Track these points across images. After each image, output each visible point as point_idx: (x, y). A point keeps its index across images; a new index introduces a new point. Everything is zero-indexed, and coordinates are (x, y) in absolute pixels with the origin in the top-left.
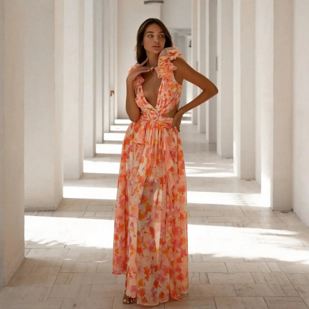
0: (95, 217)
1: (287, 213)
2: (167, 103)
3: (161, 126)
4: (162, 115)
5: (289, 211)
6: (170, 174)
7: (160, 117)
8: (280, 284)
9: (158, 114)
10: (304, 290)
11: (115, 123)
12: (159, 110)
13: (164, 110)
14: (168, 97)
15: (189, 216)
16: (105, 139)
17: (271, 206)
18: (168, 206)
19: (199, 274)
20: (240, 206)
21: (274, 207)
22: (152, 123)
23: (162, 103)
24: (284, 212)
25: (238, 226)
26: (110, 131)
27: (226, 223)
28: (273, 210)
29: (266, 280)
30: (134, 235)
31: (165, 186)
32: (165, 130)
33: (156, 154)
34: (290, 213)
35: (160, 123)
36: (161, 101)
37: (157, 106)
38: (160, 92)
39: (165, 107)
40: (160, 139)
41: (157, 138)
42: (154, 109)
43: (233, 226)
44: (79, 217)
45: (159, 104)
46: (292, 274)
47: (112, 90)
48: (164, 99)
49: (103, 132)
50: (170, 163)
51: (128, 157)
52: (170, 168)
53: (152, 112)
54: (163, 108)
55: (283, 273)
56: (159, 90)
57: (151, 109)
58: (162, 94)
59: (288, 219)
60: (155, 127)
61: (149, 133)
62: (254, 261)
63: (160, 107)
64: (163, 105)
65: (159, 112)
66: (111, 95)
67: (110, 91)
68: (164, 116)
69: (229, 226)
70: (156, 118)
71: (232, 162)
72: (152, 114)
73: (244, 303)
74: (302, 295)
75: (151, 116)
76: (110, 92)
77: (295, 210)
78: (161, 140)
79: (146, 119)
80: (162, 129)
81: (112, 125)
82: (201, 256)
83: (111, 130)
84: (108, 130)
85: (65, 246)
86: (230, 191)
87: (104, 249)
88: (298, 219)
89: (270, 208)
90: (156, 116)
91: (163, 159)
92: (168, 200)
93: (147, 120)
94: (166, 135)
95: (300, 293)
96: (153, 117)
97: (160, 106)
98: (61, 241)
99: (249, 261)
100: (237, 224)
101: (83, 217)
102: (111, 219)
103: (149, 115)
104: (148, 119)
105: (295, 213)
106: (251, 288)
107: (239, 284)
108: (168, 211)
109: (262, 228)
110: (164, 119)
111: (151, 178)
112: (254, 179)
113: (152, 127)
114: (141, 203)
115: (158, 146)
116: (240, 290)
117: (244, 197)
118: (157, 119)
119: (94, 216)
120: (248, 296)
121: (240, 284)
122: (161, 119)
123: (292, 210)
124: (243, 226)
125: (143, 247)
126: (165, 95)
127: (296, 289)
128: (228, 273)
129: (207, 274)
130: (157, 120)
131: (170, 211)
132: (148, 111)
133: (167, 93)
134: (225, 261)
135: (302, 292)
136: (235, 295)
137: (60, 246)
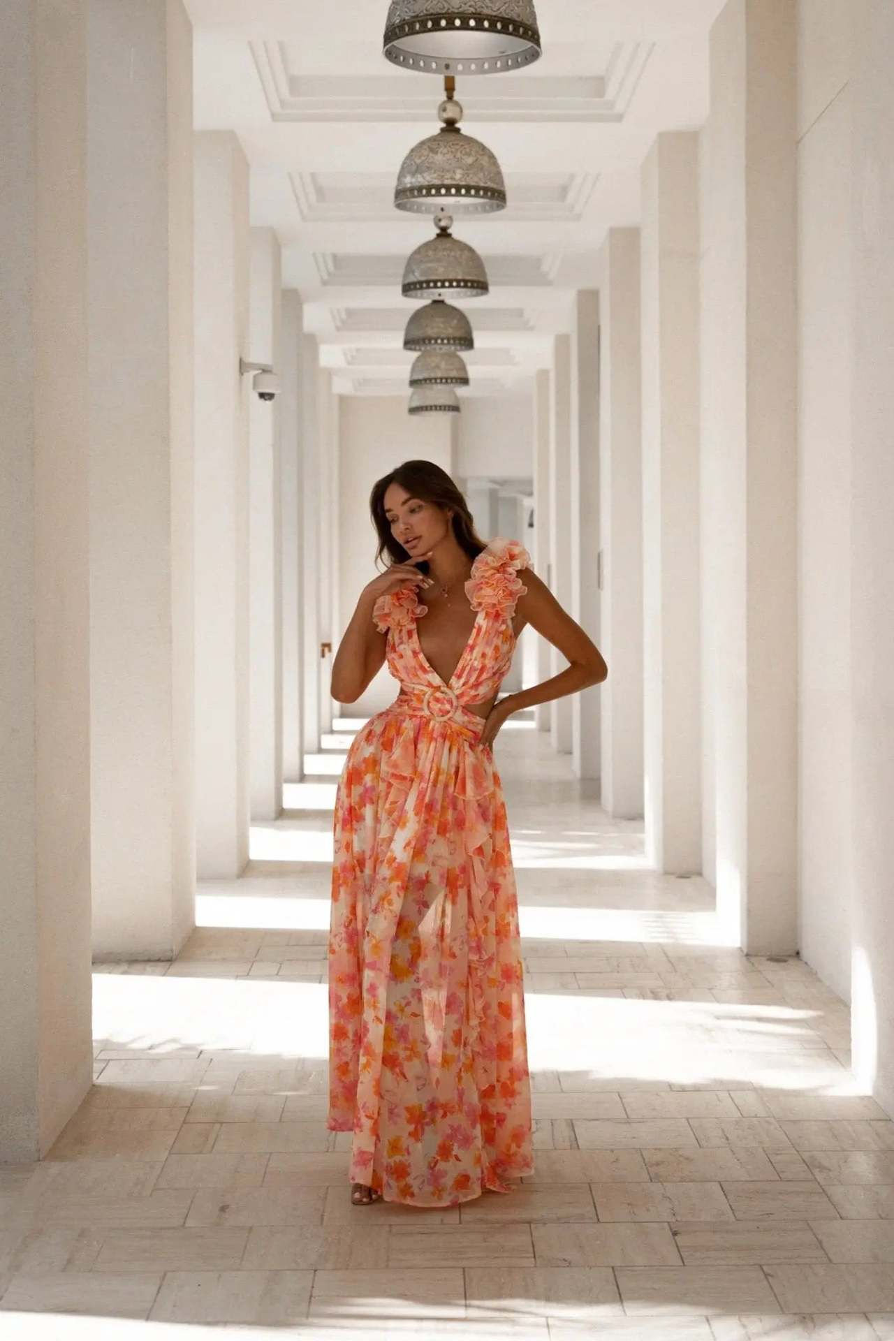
0: (278, 976)
1: (785, 961)
2: (485, 676)
3: (458, 736)
4: (463, 707)
5: (790, 956)
6: (477, 861)
7: (459, 712)
8: (763, 1148)
9: (455, 703)
10: (825, 1163)
11: (335, 728)
12: (457, 692)
13: (473, 693)
14: (489, 663)
15: (528, 972)
16: (307, 771)
17: (742, 943)
18: (474, 944)
19: (552, 1125)
20: (659, 945)
21: (749, 946)
22: (436, 724)
23: (469, 675)
24: (777, 959)
25: (656, 996)
26: (320, 751)
27: (621, 989)
28: (747, 955)
29: (727, 1139)
30: (377, 1018)
31: (462, 893)
32: (467, 749)
33: (438, 807)
34: (792, 962)
35: (455, 727)
36: (468, 669)
37: (453, 680)
38: (472, 648)
39: (477, 685)
40: (453, 770)
41: (444, 765)
42: (444, 689)
43: (643, 996)
44: (237, 977)
45: (459, 677)
46: (795, 1122)
47: (326, 641)
48: (477, 664)
49: (302, 753)
50: (480, 834)
51: (360, 818)
52: (478, 846)
53: (438, 695)
54: (471, 688)
55: (772, 1120)
56: (470, 642)
57: (438, 688)
58: (475, 652)
59: (784, 975)
60: (444, 737)
61: (427, 751)
62: (697, 1089)
63: (464, 685)
64: (472, 680)
65: (458, 697)
66: (323, 656)
67: (320, 645)
68: (467, 709)
69: (631, 997)
70: (448, 712)
71: (642, 831)
72: (437, 700)
73: (670, 1199)
74: (820, 1177)
75: (436, 707)
76: (320, 648)
77: (805, 953)
78: (457, 773)
79: (419, 713)
80: (461, 744)
81: (325, 733)
82: (558, 1077)
83: (324, 746)
84: (315, 747)
85: (201, 1053)
86: (637, 906)
87: (302, 1061)
88: (812, 975)
89: (740, 949)
90: (448, 707)
91: (460, 823)
92: (472, 930)
93: (421, 717)
94: (470, 759)
95: (816, 1171)
96: (440, 710)
97: (462, 681)
98: (190, 1039)
99: (683, 1089)
100: (652, 992)
101: (247, 976)
102: (320, 982)
103: (429, 702)
104: (426, 713)
105: (806, 963)
106: (687, 1159)
107: (656, 1149)
108: (474, 957)
109: (718, 1001)
110: (466, 718)
111: (421, 869)
112: (700, 874)
113: (435, 736)
114: (397, 937)
115: (446, 786)
116: (658, 1164)
117: (668, 920)
118: (449, 716)
119: (277, 974)
120: (679, 1179)
121: (660, 1149)
122: (459, 717)
123: (798, 953)
124: (669, 998)
125: (402, 1054)
126: (484, 655)
127: (804, 1161)
128: (628, 1121)
129: (571, 1124)
130: (449, 719)
131: (480, 958)
132: (429, 691)
133: (490, 652)
134: (621, 1090)
135: (822, 1168)
136: (645, 1177)
137: (185, 1052)
